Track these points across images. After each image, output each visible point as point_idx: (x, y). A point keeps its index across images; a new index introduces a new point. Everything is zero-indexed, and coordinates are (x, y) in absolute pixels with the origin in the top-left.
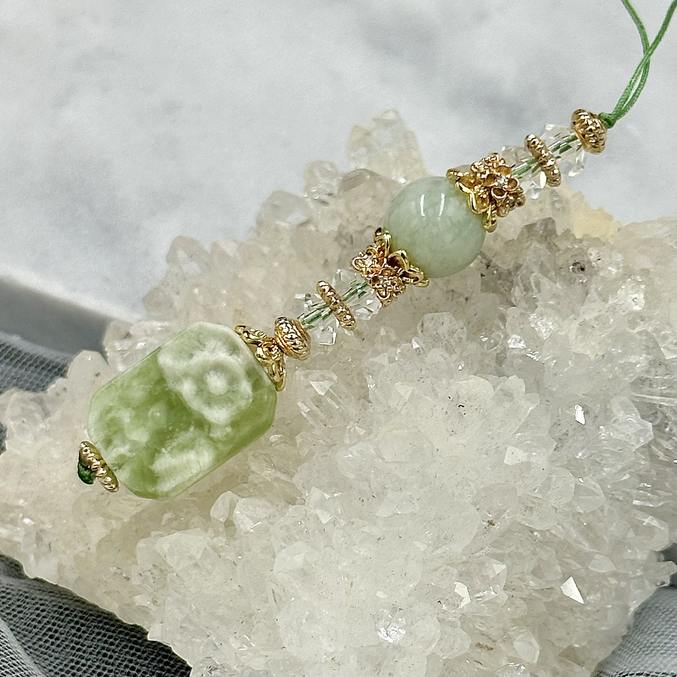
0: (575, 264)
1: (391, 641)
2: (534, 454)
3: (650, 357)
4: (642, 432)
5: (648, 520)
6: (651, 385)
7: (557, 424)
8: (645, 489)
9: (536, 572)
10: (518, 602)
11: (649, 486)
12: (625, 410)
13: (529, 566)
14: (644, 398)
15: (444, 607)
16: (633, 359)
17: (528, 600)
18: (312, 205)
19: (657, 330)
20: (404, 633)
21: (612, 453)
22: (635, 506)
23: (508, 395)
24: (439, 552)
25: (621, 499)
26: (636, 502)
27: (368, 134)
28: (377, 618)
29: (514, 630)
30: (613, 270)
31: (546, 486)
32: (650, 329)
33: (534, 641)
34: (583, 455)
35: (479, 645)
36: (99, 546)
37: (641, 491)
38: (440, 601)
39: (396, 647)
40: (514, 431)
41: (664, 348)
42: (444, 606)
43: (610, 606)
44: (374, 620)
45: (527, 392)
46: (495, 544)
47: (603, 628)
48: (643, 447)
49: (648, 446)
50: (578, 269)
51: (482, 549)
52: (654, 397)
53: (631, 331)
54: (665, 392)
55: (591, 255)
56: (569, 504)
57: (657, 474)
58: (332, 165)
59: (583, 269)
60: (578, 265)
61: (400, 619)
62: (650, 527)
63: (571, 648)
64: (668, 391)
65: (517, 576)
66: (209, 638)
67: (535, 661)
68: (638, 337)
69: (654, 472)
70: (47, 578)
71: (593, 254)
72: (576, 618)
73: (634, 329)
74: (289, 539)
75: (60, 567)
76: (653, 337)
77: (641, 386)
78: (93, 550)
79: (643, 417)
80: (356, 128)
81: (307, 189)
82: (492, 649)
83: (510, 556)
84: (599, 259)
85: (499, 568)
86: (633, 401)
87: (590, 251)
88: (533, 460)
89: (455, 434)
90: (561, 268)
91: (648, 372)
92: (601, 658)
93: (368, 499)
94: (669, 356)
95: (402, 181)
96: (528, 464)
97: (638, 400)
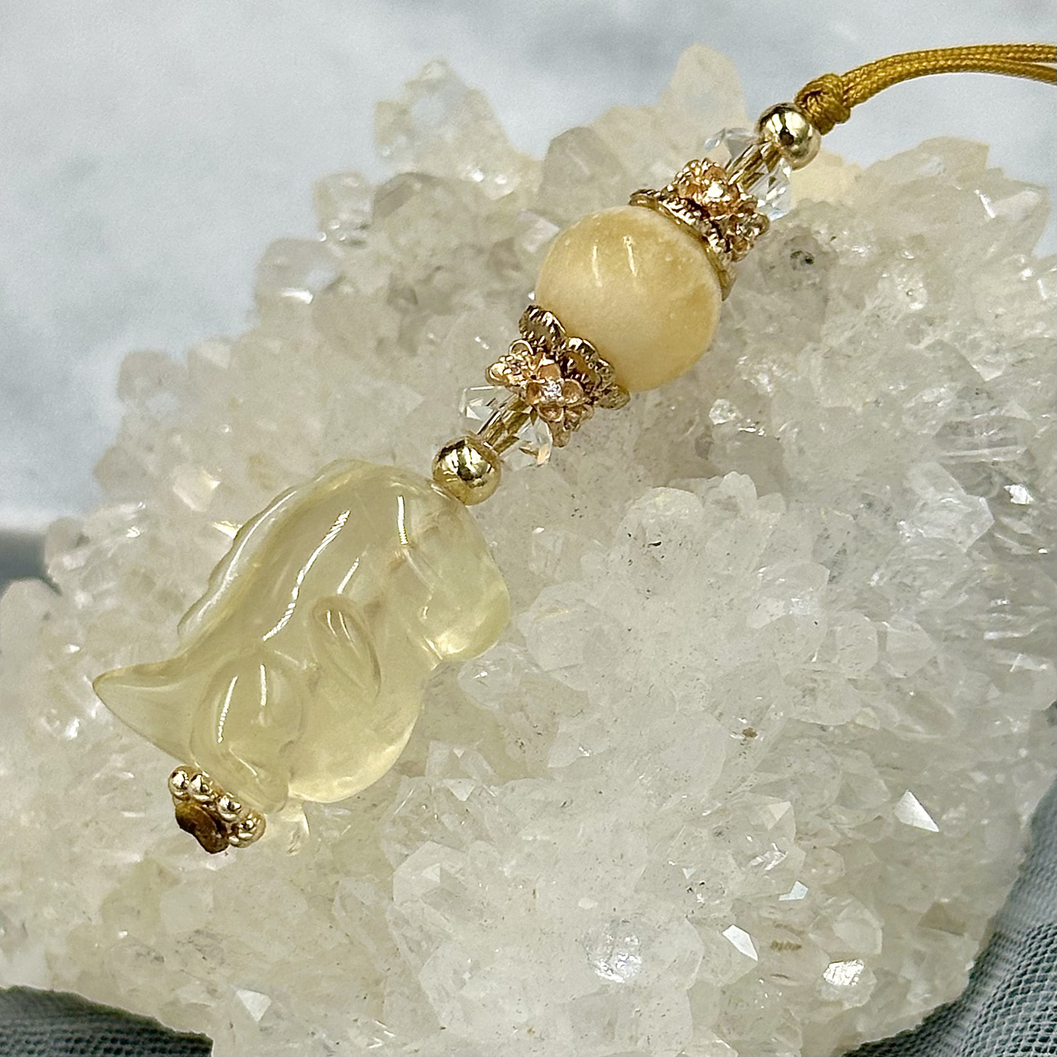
0: (795, 255)
1: (619, 979)
2: (793, 600)
3: (959, 385)
4: (973, 515)
5: (1018, 661)
6: (970, 433)
7: (824, 537)
8: (1001, 609)
9: (846, 799)
10: (827, 855)
11: (1005, 602)
12: (934, 485)
13: (831, 792)
14: (964, 456)
15: (700, 899)
16: (928, 396)
17: (845, 848)
18: (338, 251)
19: (959, 337)
20: (639, 960)
21: (930, 563)
22: (990, 641)
23: (730, 506)
24: (668, 805)
25: (963, 636)
26: (990, 635)
27: (404, 112)
28: (588, 943)
29: (830, 906)
30: (861, 250)
31: (829, 648)
32: (947, 336)
33: (868, 915)
34: (881, 577)
35: (776, 946)
36: (104, 910)
37: (995, 615)
38: (690, 889)
39: (631, 990)
40: (754, 565)
41: (977, 363)
42: (699, 896)
43: (985, 822)
44: (585, 949)
45: (759, 495)
46: (766, 766)
47: (984, 861)
48: (982, 539)
49: (989, 536)
50: (801, 263)
51: (744, 780)
52: (980, 452)
53: (915, 348)
54: (996, 438)
55: (818, 232)
56: (877, 668)
57: (1015, 580)
58: (356, 176)
59: (809, 261)
60: (801, 256)
61: (628, 939)
62: (1023, 673)
63: (937, 907)
64: (1001, 435)
65: (816, 812)
66: (316, 1037)
67: (879, 950)
68: (929, 355)
69: (1009, 578)
70: (33, 983)
71: (822, 232)
72: (932, 856)
73: (919, 342)
74: (412, 840)
75: (50, 960)
76: (954, 350)
77: (953, 437)
78: (97, 920)
79: (969, 489)
80: (381, 106)
81: (323, 226)
82: (799, 947)
83: (794, 781)
84: (834, 238)
85: (780, 809)
86: (945, 466)
87: (815, 228)
88: (795, 611)
89: (655, 594)
90: (773, 267)
91: (960, 410)
92: (992, 912)
93: (530, 740)
94: (989, 375)
95: (478, 177)
96: (788, 621)
97: (953, 462)
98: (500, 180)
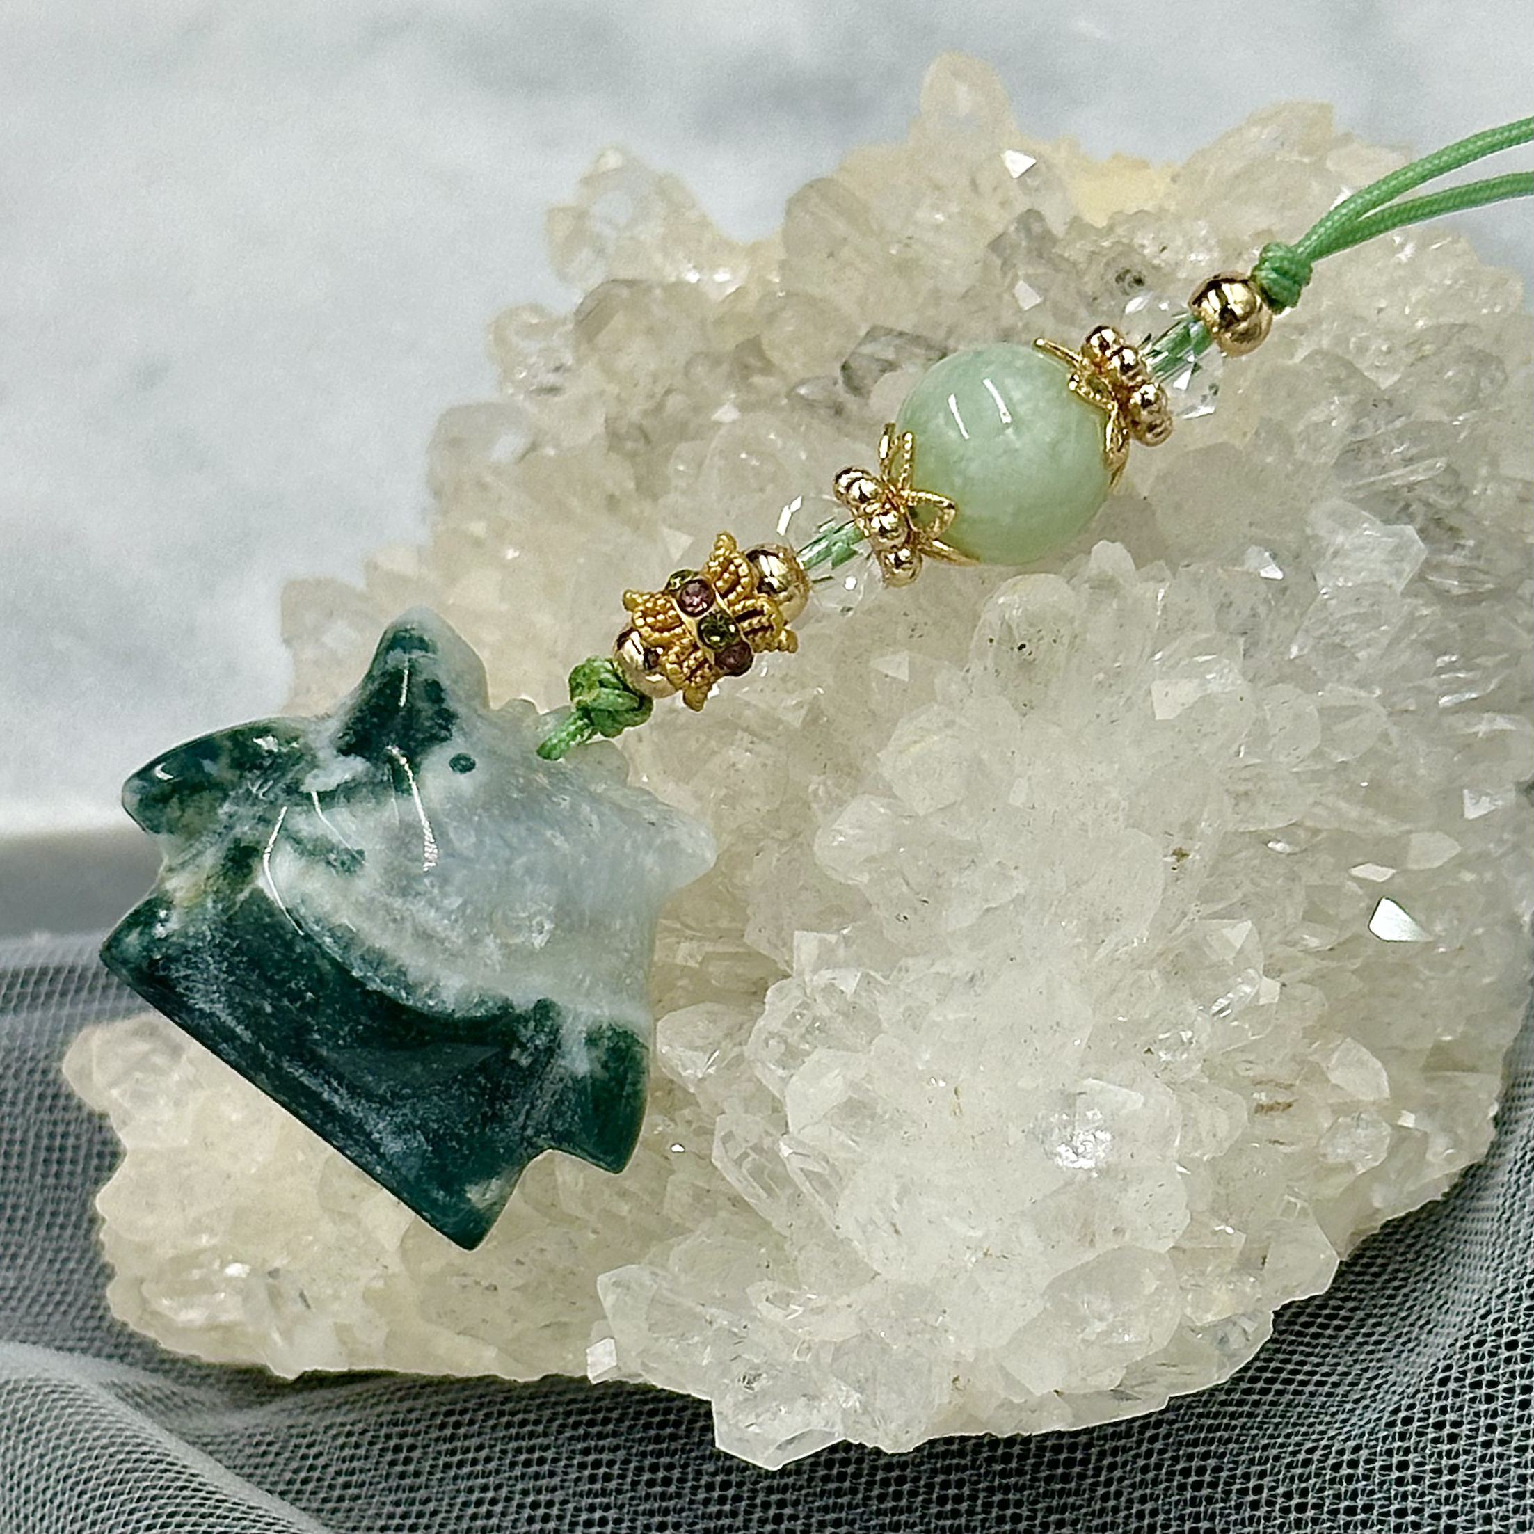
0: (1120, 279)
1: (1087, 1163)
2: (1209, 677)
3: (1352, 398)
4: (1399, 553)
5: (1482, 727)
6: (1375, 452)
7: (1224, 607)
8: (1450, 667)
9: (1313, 915)
10: (1300, 991)
11: (1454, 658)
12: (1344, 525)
13: (1293, 912)
14: (1373, 483)
15: (1164, 1056)
16: (1317, 416)
17: (1317, 979)
18: (531, 408)
19: (1341, 340)
20: (1108, 1136)
21: (1355, 617)
22: (1446, 711)
23: (1106, 585)
24: (1103, 951)
25: (1412, 708)
26: (1444, 701)
27: (581, 215)
28: (1039, 1136)
29: (1316, 1051)
30: (1200, 258)
31: (1260, 735)
32: (1326, 343)
33: (1365, 1054)
34: (1301, 649)
35: (1260, 1108)
36: (403, 1250)
37: (1443, 676)
38: (1149, 1050)
39: (1105, 1172)
40: (1148, 650)
41: (1368, 369)
42: (1161, 1054)
43: (1480, 931)
44: (1038, 1139)
45: (1138, 568)
46: (1205, 896)
47: (1487, 980)
48: (1412, 581)
49: (1421, 577)
50: (1130, 285)
51: (1184, 914)
52: (1393, 474)
53: (1290, 363)
54: (1409, 455)
55: (1143, 246)
56: (1318, 754)
57: (1461, 626)
58: (536, 309)
59: (1139, 281)
60: (1129, 278)
61: (1089, 1114)
62: (1496, 738)
63: (1439, 1049)
64: (1414, 451)
65: (1276, 939)
66: (715, 1326)
67: (1386, 1093)
68: (1309, 369)
69: (1453, 626)
70: (327, 1364)
71: (1147, 243)
72: (1424, 982)
73: (1292, 356)
74: (791, 1057)
75: (342, 1331)
76: (1338, 358)
77: (1356, 463)
78: (396, 1266)
79: (1387, 522)
80: (553, 213)
81: (506, 375)
82: (1290, 1105)
83: (1244, 904)
84: (1164, 249)
85: (1239, 932)
86: (1354, 501)
87: (1138, 241)
88: (1214, 688)
89: (1032, 708)
90: (1095, 299)
91: (1355, 429)
92: (1507, 1043)
93: (915, 911)
94: (1387, 381)
95: (692, 277)
96: (1207, 702)
97: (1361, 495)
98: (722, 276)
